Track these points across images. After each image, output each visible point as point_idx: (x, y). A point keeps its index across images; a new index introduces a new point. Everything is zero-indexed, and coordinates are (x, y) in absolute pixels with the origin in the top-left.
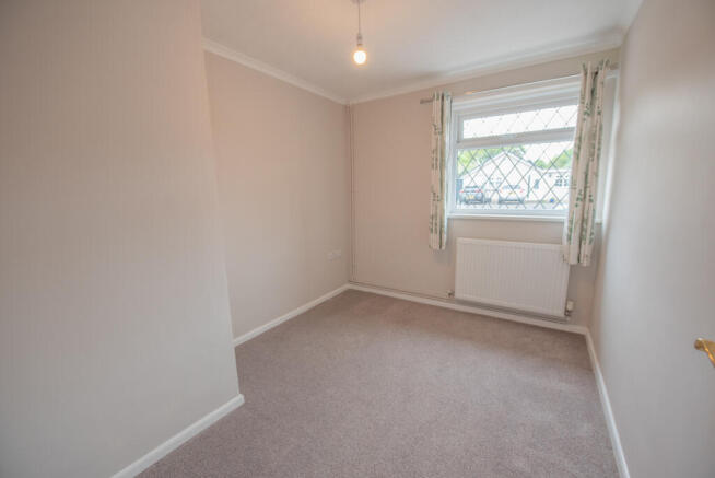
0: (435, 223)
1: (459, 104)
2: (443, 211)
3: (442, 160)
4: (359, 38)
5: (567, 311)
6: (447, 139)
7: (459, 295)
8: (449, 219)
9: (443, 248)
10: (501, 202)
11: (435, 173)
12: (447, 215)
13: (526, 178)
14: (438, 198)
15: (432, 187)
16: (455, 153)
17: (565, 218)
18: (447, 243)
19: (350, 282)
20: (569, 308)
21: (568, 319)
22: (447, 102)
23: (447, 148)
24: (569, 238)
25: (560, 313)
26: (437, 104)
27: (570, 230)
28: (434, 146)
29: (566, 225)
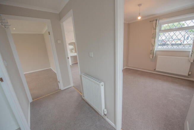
0: (152, 52)
1: (161, 21)
2: (154, 49)
3: (155, 36)
4: (140, 14)
5: (189, 74)
6: (157, 31)
7: (157, 70)
8: (156, 51)
9: (154, 58)
10: (172, 45)
11: (153, 40)
12: (155, 50)
13: (184, 36)
14: (153, 46)
15: (152, 43)
16: (159, 34)
17: (191, 50)
18: (155, 57)
19: (127, 66)
20: (190, 73)
21: (189, 76)
22: (157, 21)
23: (157, 33)
24: (191, 55)
25: (187, 75)
26: (154, 22)
27: (192, 53)
28: (153, 33)
29: (191, 52)
